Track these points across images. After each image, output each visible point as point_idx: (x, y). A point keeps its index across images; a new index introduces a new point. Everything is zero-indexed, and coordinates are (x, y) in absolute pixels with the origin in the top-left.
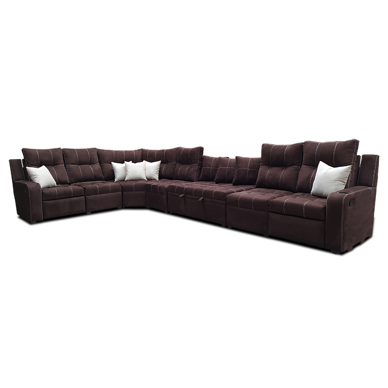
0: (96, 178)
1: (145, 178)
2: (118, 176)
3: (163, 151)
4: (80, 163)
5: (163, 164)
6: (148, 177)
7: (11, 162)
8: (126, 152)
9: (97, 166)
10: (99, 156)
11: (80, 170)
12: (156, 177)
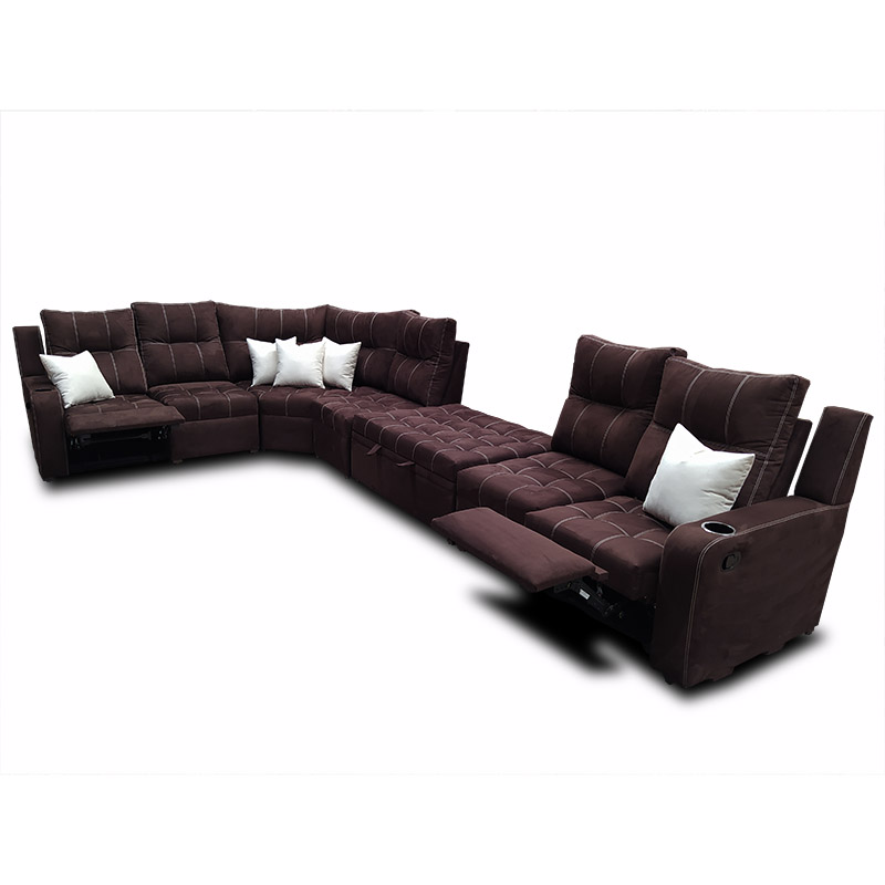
0: (209, 375)
1: (320, 384)
2: (261, 372)
3: (370, 315)
4: (173, 339)
5: (367, 351)
6: (328, 380)
7: (18, 332)
8: (287, 312)
9: (215, 346)
10: (220, 321)
11: (171, 354)
12: (347, 382)
